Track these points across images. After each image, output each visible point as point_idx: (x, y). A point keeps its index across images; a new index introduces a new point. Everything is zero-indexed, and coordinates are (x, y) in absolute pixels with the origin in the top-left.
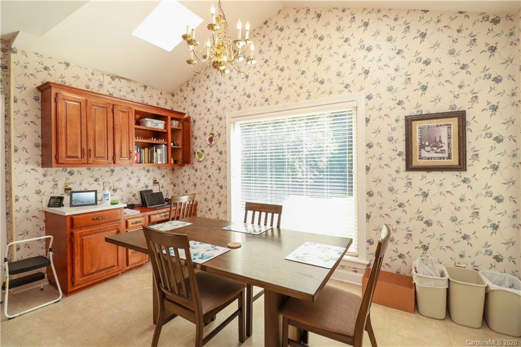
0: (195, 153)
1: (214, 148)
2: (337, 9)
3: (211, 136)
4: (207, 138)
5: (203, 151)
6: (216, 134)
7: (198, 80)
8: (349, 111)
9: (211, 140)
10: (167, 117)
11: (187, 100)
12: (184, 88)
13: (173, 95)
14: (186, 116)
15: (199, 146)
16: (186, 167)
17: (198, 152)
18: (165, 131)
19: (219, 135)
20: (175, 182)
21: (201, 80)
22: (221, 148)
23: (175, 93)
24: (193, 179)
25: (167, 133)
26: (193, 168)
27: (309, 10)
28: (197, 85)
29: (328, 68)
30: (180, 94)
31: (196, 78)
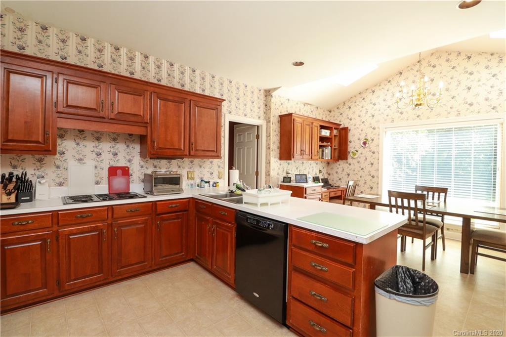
0: (349, 153)
1: (367, 149)
2: (486, 53)
3: (365, 141)
4: (362, 143)
5: (357, 151)
6: (369, 139)
7: (354, 101)
8: (495, 125)
9: (365, 143)
10: (332, 128)
11: (343, 115)
12: (341, 106)
13: (330, 112)
14: (341, 127)
15: (353, 147)
16: (341, 162)
17: (353, 152)
18: (331, 137)
19: (373, 140)
20: (330, 172)
21: (357, 101)
22: (373, 148)
23: (332, 110)
24: (346, 170)
25: (332, 138)
26: (347, 163)
27: (460, 53)
28: (352, 105)
29: (477, 95)
30: (337, 111)
31: (352, 100)
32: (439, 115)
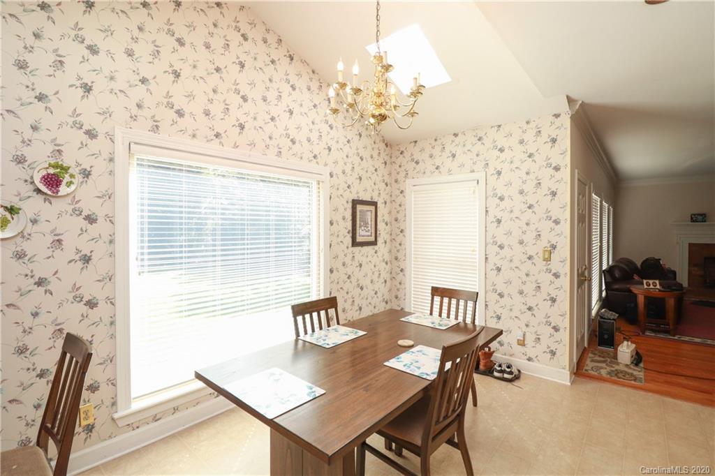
32: (252, 145)
